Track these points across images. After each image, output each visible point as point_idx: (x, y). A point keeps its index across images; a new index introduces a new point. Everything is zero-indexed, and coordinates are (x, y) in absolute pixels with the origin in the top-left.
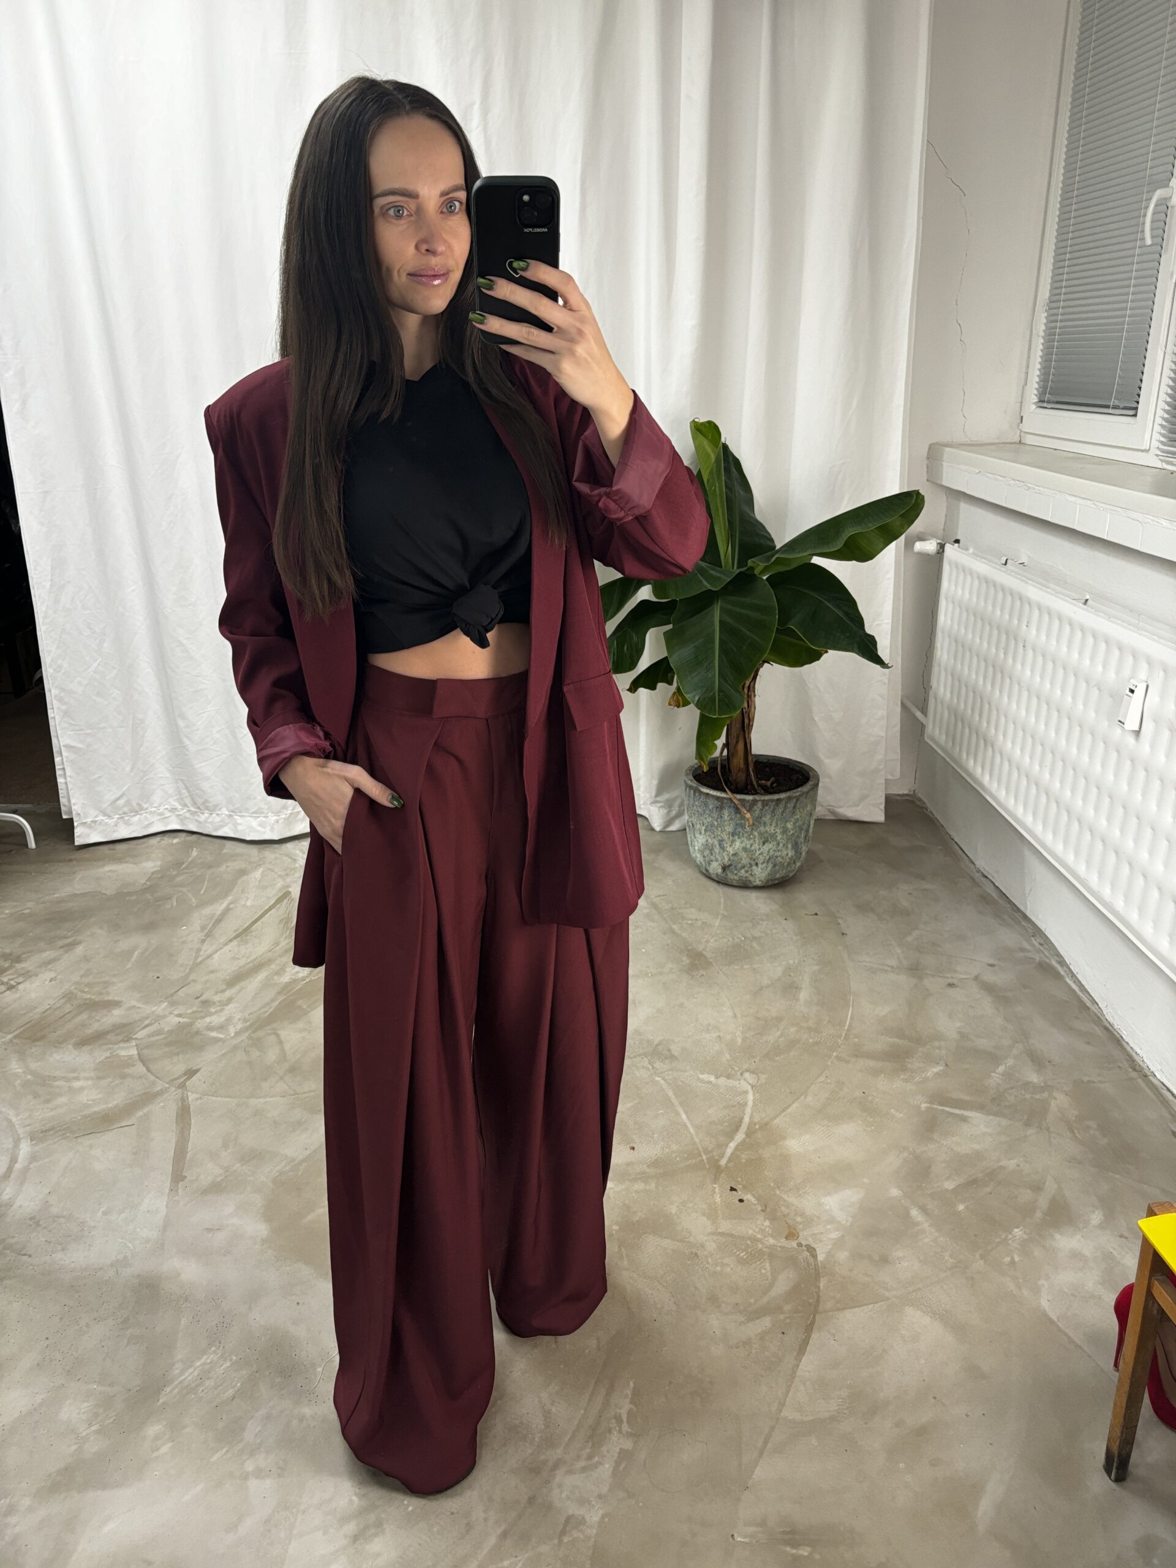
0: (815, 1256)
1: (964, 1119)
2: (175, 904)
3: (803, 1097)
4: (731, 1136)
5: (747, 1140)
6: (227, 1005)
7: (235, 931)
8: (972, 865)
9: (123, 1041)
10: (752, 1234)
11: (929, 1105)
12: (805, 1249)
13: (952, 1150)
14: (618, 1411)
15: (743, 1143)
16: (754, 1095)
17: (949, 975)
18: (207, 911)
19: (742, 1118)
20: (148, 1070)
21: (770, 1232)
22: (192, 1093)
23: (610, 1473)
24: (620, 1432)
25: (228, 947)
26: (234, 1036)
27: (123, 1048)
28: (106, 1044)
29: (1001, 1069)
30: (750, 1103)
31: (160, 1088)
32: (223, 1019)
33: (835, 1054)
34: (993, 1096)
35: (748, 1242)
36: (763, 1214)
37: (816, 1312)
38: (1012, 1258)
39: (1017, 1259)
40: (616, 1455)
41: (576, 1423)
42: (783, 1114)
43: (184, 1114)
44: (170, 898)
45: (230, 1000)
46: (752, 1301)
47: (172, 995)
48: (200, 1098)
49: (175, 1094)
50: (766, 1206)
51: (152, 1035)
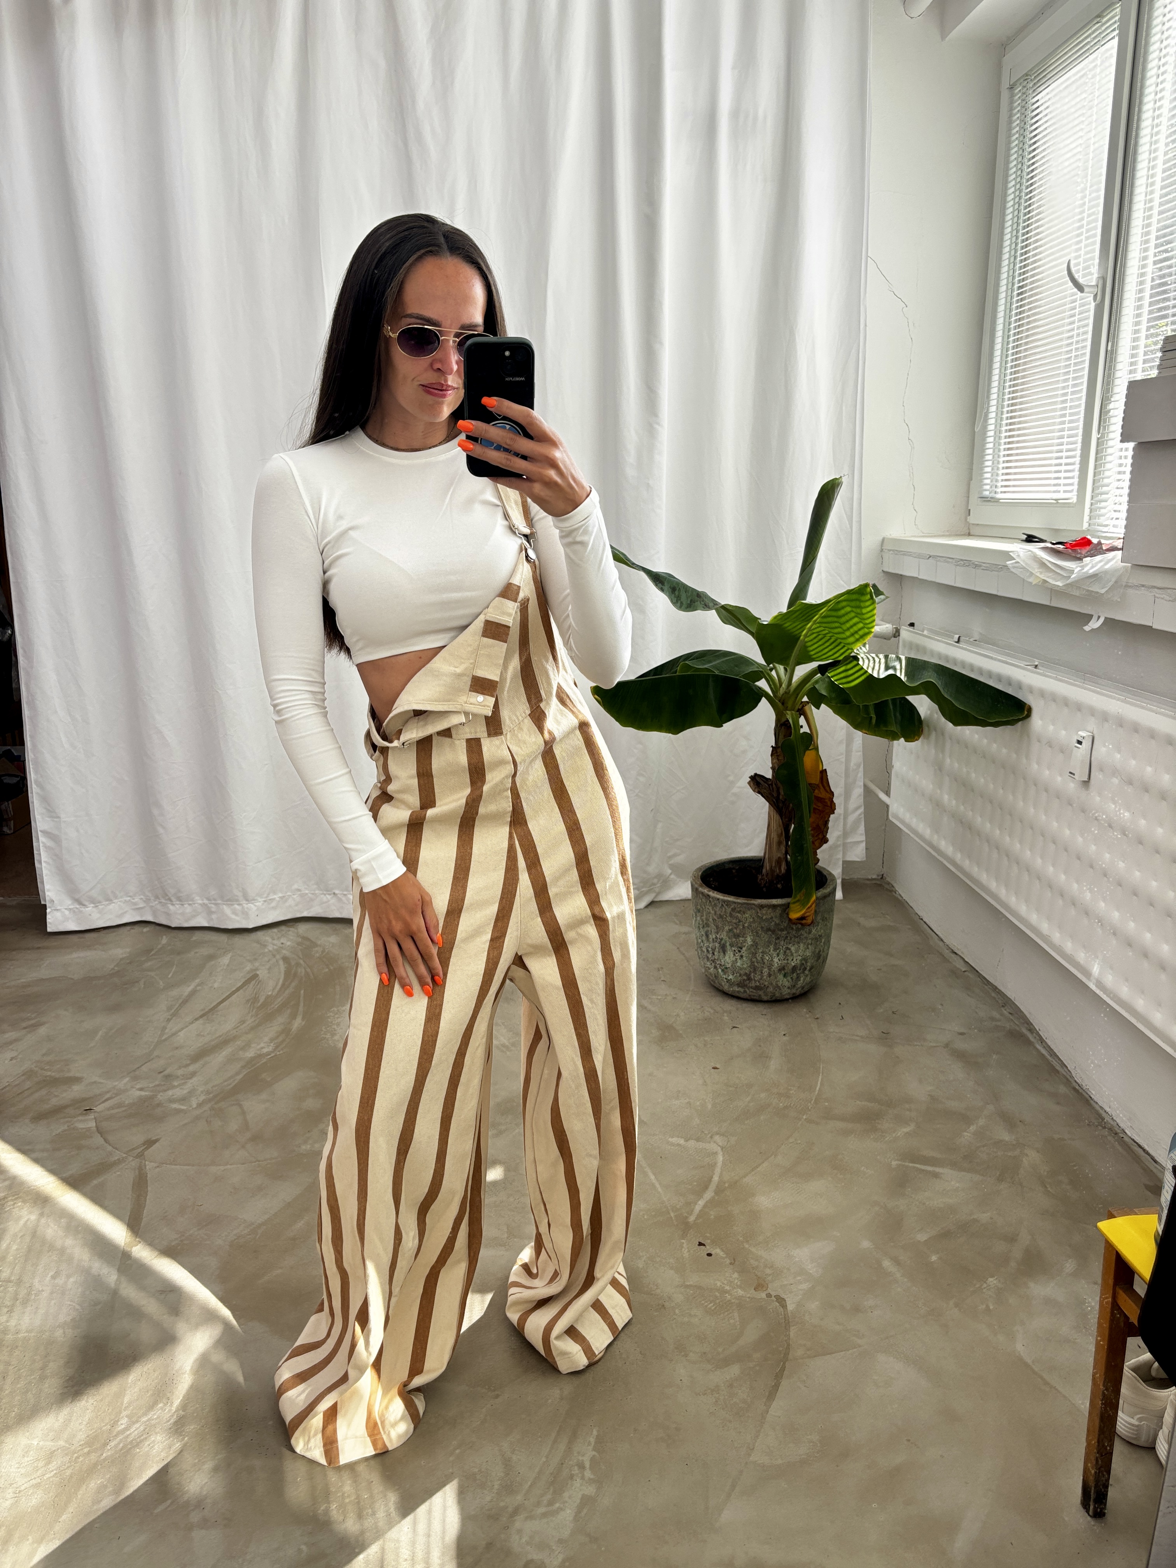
0: (784, 1306)
1: (936, 1175)
2: (143, 986)
3: (773, 1156)
4: (700, 1194)
5: (716, 1198)
6: (190, 1078)
7: (202, 1010)
8: (941, 943)
9: (81, 1114)
10: (720, 1286)
11: (900, 1163)
12: (775, 1299)
13: (924, 1204)
14: (581, 1458)
15: (711, 1201)
16: (724, 1155)
17: (918, 1043)
18: (175, 992)
19: (712, 1177)
20: (106, 1140)
21: (739, 1283)
22: (151, 1161)
23: (571, 1518)
24: (583, 1478)
25: (194, 1025)
26: (195, 1108)
27: (81, 1121)
28: (65, 1117)
29: (973, 1128)
30: (720, 1164)
31: (116, 1158)
32: (185, 1092)
33: (804, 1117)
34: (966, 1154)
35: (717, 1293)
36: (731, 1267)
37: (785, 1359)
38: (987, 1306)
39: (991, 1307)
40: (578, 1501)
41: (537, 1470)
42: (753, 1173)
43: (140, 1183)
44: (137, 982)
45: (193, 1074)
46: (720, 1350)
47: (134, 1071)
48: (158, 1167)
49: (133, 1164)
50: (734, 1260)
51: (112, 1108)
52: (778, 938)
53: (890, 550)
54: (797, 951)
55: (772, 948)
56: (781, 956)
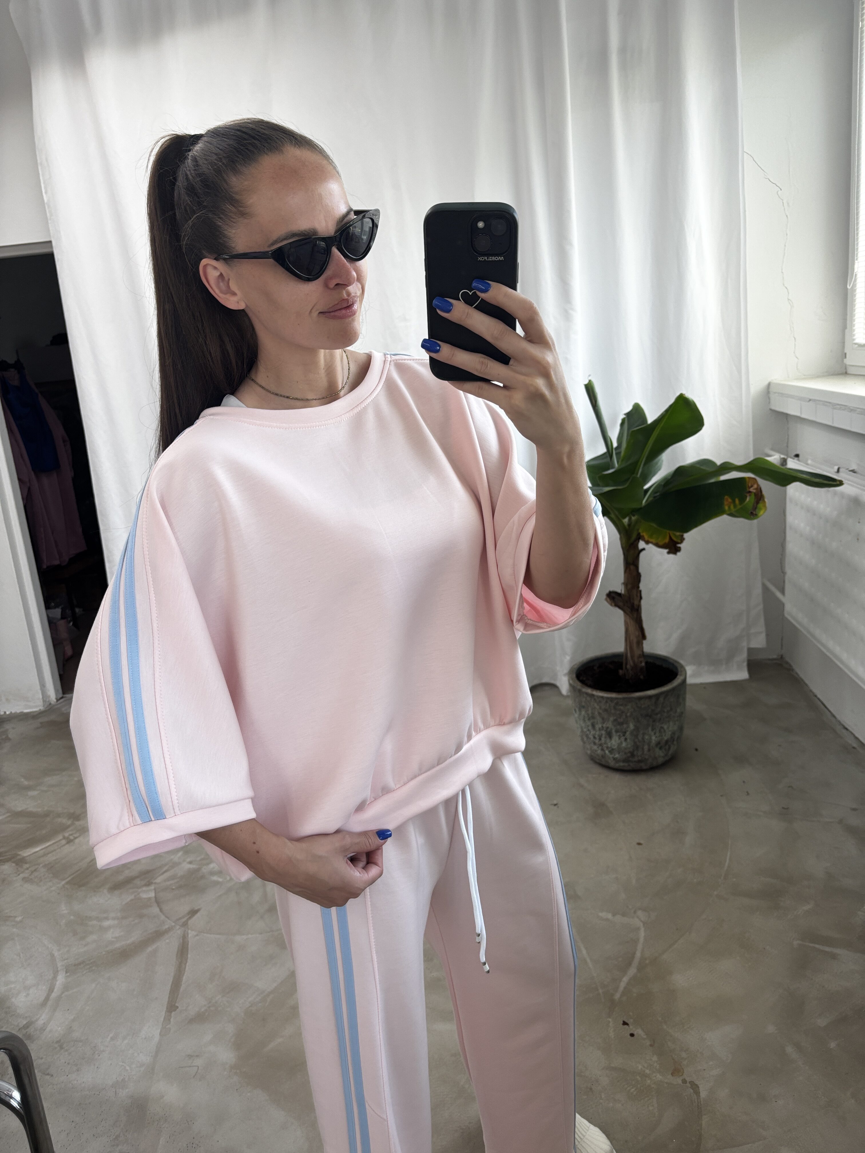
0: (697, 1093)
1: (834, 956)
4: (624, 969)
5: (638, 975)
8: (833, 719)
9: (145, 886)
10: (641, 1069)
11: (800, 942)
12: (690, 1086)
13: (823, 987)
15: (635, 977)
16: (645, 931)
17: (815, 819)
19: (634, 953)
20: (161, 910)
21: (658, 1067)
22: (192, 930)
27: (144, 892)
28: (133, 888)
30: (642, 940)
31: (167, 927)
33: (715, 893)
34: (860, 934)
35: (638, 1078)
37: (697, 1150)
42: (670, 950)
43: (183, 951)
46: (640, 1138)
48: (197, 935)
49: (179, 932)
50: (654, 1042)
51: (168, 880)
53: (775, 393)
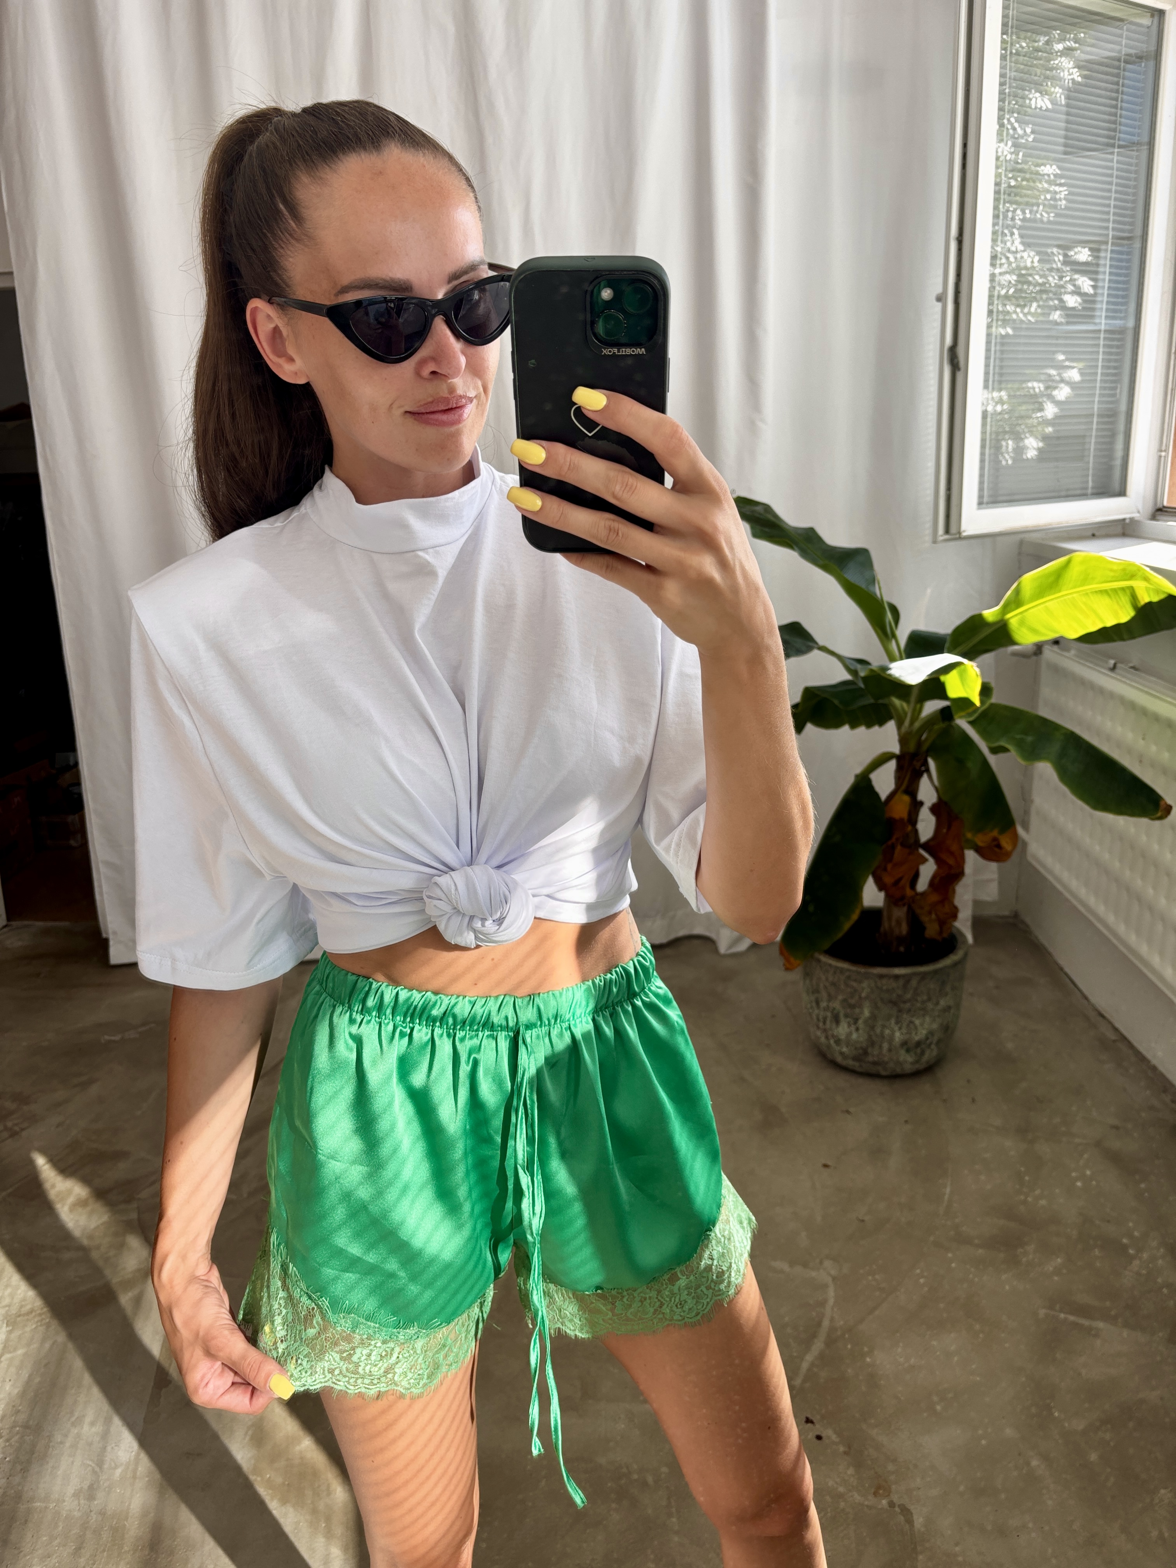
0: (911, 1523)
1: (1092, 1332)
3: (894, 1295)
4: (807, 1344)
5: (827, 1352)
8: (1085, 1002)
9: (124, 1201)
10: (834, 1486)
11: (1048, 1311)
12: (899, 1511)
13: (1080, 1374)
15: (821, 1356)
16: (836, 1289)
19: (822, 1321)
21: (854, 1484)
30: (831, 1302)
33: (932, 1238)
35: (828, 1498)
36: (846, 1456)
50: (849, 1448)
52: (900, 1011)
53: (1029, 555)
54: (922, 1024)
55: (893, 1021)
56: (904, 1031)
